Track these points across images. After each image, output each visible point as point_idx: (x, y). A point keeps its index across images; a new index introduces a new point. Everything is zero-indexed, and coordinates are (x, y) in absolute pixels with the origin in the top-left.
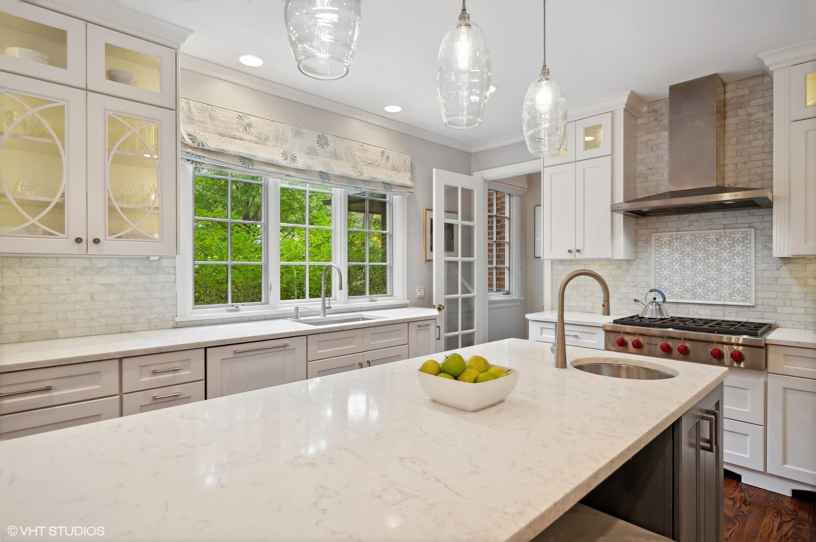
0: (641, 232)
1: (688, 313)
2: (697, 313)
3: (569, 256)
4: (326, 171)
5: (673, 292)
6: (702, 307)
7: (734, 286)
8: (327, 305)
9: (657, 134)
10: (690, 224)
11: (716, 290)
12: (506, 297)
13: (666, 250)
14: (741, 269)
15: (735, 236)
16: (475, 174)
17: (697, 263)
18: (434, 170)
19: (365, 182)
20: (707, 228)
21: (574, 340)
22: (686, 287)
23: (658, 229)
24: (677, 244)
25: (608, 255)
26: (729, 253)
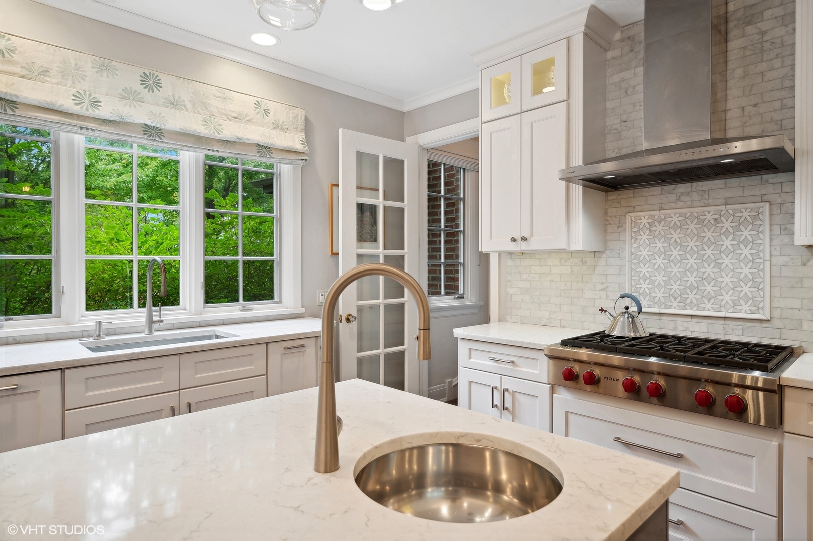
0: (612, 212)
1: (675, 329)
2: (687, 329)
3: (513, 247)
4: (153, 125)
5: (655, 297)
6: (695, 320)
7: (740, 289)
8: (155, 319)
9: (633, 71)
10: (678, 200)
11: (714, 295)
12: (457, 303)
13: (645, 237)
14: (750, 265)
15: (741, 215)
16: (408, 139)
17: (688, 256)
18: (340, 130)
19: (225, 142)
20: (703, 205)
21: (510, 367)
22: (672, 291)
23: (634, 207)
24: (660, 228)
25: (562, 245)
26: (733, 240)
